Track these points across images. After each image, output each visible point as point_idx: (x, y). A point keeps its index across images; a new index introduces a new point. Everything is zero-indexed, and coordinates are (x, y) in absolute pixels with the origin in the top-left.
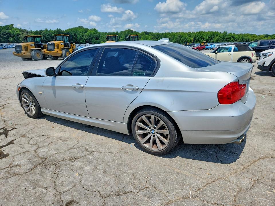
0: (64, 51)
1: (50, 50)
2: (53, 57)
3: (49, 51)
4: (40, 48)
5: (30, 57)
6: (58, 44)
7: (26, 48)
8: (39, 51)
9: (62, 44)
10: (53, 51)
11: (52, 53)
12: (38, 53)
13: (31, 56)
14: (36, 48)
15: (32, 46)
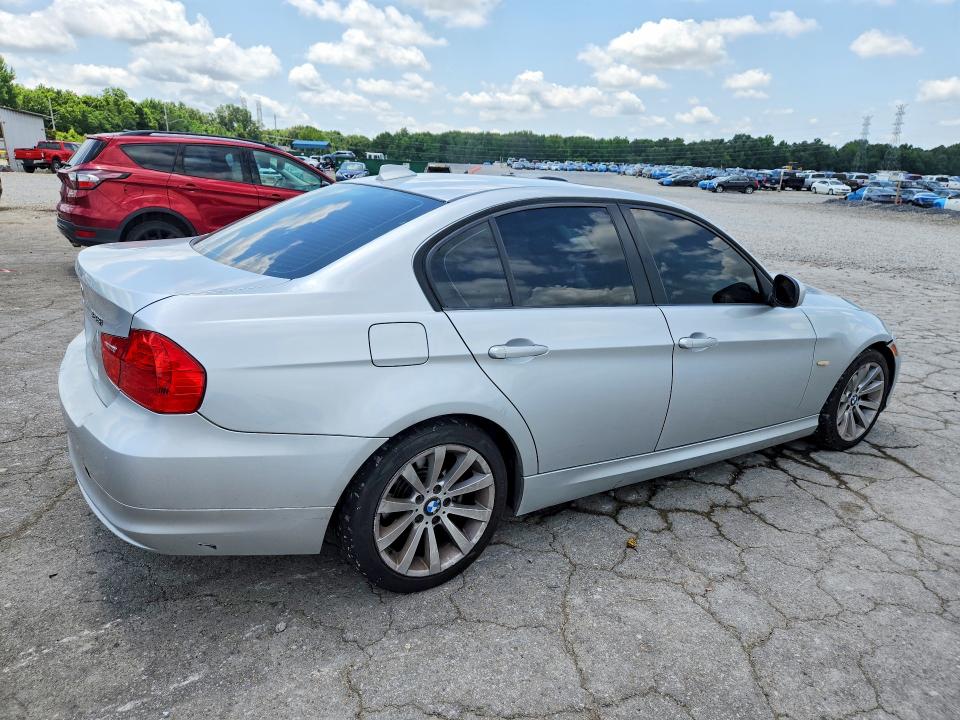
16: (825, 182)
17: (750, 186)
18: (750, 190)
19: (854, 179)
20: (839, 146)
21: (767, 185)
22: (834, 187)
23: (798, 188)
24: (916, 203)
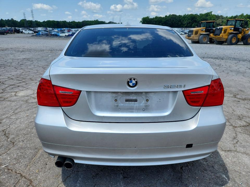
0: (231, 36)
1: (216, 35)
2: (218, 41)
3: (214, 36)
4: (208, 33)
5: (197, 41)
6: (227, 29)
7: (197, 32)
8: (207, 36)
9: (231, 29)
10: (218, 35)
11: (217, 38)
12: (205, 37)
13: (199, 39)
14: (205, 32)
15: (202, 31)
16: (26, 31)
17: (5, 32)
18: (5, 34)
19: (32, 29)
20: (19, 21)
21: (9, 32)
22: (29, 32)
23: (19, 33)
24: (53, 35)
